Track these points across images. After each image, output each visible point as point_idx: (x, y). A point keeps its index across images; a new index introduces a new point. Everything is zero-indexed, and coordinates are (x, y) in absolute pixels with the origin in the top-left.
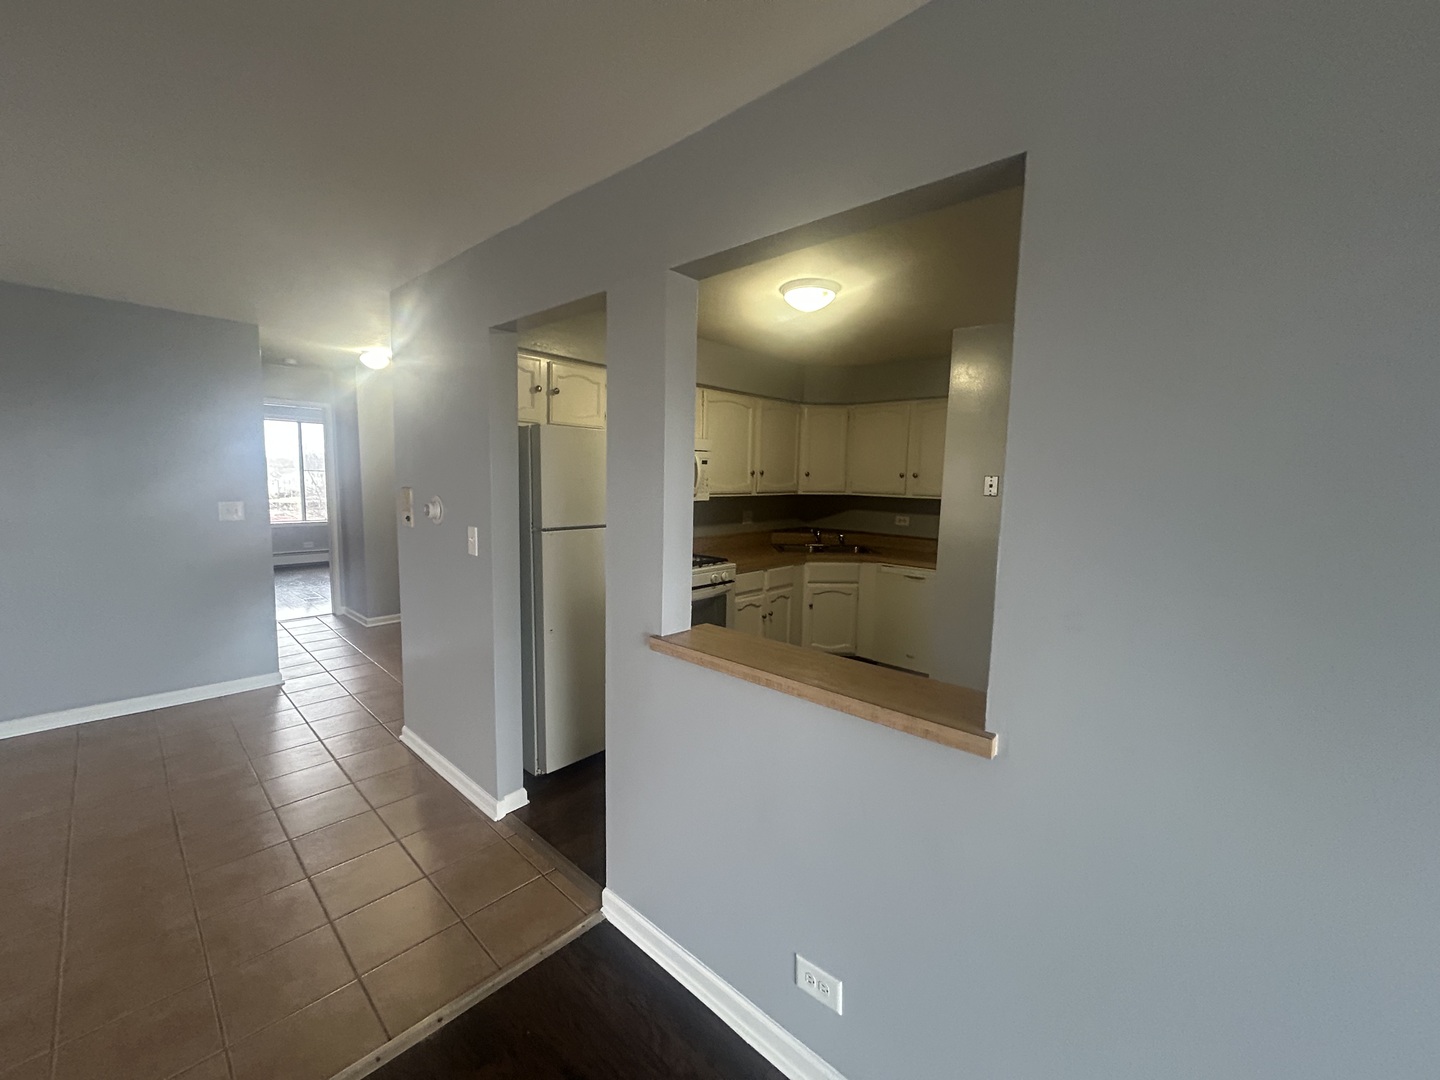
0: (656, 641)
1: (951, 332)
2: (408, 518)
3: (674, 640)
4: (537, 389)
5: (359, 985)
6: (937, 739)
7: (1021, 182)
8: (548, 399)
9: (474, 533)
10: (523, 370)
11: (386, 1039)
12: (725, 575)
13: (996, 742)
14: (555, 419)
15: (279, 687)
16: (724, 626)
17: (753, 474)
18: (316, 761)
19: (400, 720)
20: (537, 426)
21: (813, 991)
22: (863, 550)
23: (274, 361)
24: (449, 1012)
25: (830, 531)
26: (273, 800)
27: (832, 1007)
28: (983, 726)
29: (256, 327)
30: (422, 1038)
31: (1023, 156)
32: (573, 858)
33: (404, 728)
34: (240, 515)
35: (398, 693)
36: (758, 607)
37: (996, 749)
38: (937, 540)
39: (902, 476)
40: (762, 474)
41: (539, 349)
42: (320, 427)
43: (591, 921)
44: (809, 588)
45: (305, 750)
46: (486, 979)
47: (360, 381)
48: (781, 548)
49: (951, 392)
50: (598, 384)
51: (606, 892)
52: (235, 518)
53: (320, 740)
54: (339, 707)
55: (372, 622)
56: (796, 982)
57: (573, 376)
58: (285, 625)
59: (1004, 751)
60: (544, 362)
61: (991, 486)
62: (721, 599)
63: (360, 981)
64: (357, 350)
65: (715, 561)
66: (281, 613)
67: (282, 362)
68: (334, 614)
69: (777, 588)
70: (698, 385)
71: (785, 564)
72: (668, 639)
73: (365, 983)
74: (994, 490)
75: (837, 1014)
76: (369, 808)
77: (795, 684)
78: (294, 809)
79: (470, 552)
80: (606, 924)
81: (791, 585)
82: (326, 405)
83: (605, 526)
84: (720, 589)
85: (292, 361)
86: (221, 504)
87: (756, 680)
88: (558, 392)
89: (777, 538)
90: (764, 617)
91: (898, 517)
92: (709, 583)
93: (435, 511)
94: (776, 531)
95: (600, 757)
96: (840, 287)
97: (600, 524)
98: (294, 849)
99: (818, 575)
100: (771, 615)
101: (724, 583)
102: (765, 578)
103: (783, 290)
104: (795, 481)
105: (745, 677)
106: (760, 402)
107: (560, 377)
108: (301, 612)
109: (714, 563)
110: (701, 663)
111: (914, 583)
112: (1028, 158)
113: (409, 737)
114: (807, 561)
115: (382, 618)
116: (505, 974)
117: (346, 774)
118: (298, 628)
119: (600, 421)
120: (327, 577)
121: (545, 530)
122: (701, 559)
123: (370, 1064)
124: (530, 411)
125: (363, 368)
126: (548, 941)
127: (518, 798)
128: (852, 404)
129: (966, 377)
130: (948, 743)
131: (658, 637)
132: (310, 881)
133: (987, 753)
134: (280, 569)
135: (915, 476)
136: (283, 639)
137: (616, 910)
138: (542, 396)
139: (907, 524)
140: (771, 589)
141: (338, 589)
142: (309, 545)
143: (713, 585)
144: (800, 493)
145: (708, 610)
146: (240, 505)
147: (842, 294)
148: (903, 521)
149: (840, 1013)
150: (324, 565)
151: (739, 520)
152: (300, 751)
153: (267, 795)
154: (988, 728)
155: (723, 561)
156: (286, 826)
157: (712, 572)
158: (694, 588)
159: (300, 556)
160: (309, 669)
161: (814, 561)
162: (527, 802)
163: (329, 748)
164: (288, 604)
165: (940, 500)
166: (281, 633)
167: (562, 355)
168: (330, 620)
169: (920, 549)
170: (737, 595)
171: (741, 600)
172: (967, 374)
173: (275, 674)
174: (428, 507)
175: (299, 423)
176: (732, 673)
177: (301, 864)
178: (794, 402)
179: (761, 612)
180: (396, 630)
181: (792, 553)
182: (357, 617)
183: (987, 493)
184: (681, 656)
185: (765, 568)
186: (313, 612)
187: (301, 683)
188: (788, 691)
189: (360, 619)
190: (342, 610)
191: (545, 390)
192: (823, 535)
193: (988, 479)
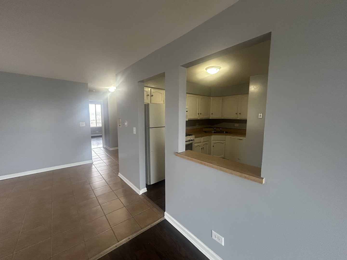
0: (177, 154)
1: (249, 77)
2: (120, 125)
3: (181, 154)
4: (148, 95)
5: (111, 230)
6: (248, 179)
7: (270, 39)
8: (151, 98)
9: (135, 129)
10: (145, 91)
11: (118, 242)
12: (192, 139)
13: (264, 179)
14: (152, 102)
15: (92, 163)
16: (192, 150)
17: (198, 114)
18: (100, 180)
19: (118, 171)
20: (148, 104)
21: (216, 239)
22: (226, 132)
23: (91, 91)
24: (131, 237)
25: (217, 128)
26: (92, 188)
27: (221, 244)
28: (260, 176)
29: (87, 84)
30: (125, 242)
31: (271, 33)
32: (158, 204)
33: (119, 173)
34: (84, 125)
35: (118, 165)
36: (200, 146)
37: (264, 182)
38: (246, 130)
39: (236, 114)
40: (201, 114)
41: (148, 86)
42: (100, 105)
43: (162, 219)
44: (213, 142)
45: (99, 177)
46: (139, 230)
47: (109, 95)
48: (206, 132)
49: (250, 92)
50: (162, 93)
51: (165, 213)
52: (84, 126)
53: (101, 175)
54: (105, 168)
55: (111, 149)
56: (212, 237)
57: (156, 92)
58: (93, 150)
59: (266, 182)
60: (150, 89)
61: (260, 116)
62: (191, 144)
63: (112, 229)
64: (108, 88)
65: (190, 135)
66: (93, 147)
67: (92, 91)
68: (103, 147)
69: (205, 142)
70: (187, 93)
71: (206, 136)
72: (180, 153)
73: (113, 229)
74: (261, 117)
75: (222, 245)
76: (112, 191)
77: (211, 164)
78: (97, 190)
79: (134, 133)
80: (165, 220)
81: (208, 141)
82: (102, 100)
83: (165, 127)
84: (191, 142)
85: (94, 91)
86: (80, 123)
87: (202, 163)
88: (153, 96)
89: (204, 130)
90: (202, 149)
91: (235, 124)
92: (188, 140)
93: (126, 124)
94: (204, 128)
95: (164, 181)
96: (221, 68)
97: (163, 126)
98: (97, 199)
99: (215, 139)
100: (203, 148)
101: (192, 140)
102: (202, 139)
103: (206, 69)
104: (209, 116)
105: (199, 163)
106: (200, 96)
107: (153, 92)
108: (96, 147)
109: (189, 136)
110: (188, 159)
111: (240, 141)
112: (272, 33)
113: (120, 175)
114: (212, 135)
115: (113, 148)
116: (143, 230)
117: (107, 183)
118: (96, 150)
119: (162, 102)
120: (102, 139)
121: (150, 128)
122: (187, 135)
123: (114, 247)
124: (147, 100)
125: (109, 92)
126: (152, 223)
127: (145, 190)
128: (223, 96)
129: (253, 88)
130: (251, 180)
131: (177, 153)
132: (100, 206)
133: (262, 183)
134: (93, 137)
135: (240, 114)
136: (93, 153)
137: (168, 217)
138: (149, 97)
139: (238, 125)
140: (203, 142)
141: (104, 141)
142: (97, 132)
143: (189, 141)
144: (210, 118)
145: (189, 147)
146: (84, 123)
147: (221, 69)
148: (237, 125)
149: (223, 245)
150: (101, 136)
151: (195, 125)
152: (97, 177)
153: (91, 187)
154: (262, 177)
155: (191, 135)
156: (95, 194)
157: (190, 138)
158: (186, 141)
159: (96, 134)
160: (98, 159)
161: (214, 135)
162: (147, 191)
163: (103, 177)
164: (93, 145)
165: (247, 120)
166: (92, 151)
167: (153, 87)
168: (102, 148)
169: (242, 132)
170: (195, 143)
171: (196, 145)
172: (254, 88)
173: (92, 160)
174: (124, 123)
175: (95, 104)
176: (196, 162)
177: (98, 202)
178: (208, 96)
179: (201, 147)
180: (117, 151)
181: (208, 133)
182: (108, 148)
183: (259, 118)
184: (183, 158)
185: (202, 137)
186: (99, 146)
187: (97, 162)
188: (210, 166)
189: (109, 149)
190: (105, 146)
191: (150, 95)
192: (216, 129)
193: (259, 114)
